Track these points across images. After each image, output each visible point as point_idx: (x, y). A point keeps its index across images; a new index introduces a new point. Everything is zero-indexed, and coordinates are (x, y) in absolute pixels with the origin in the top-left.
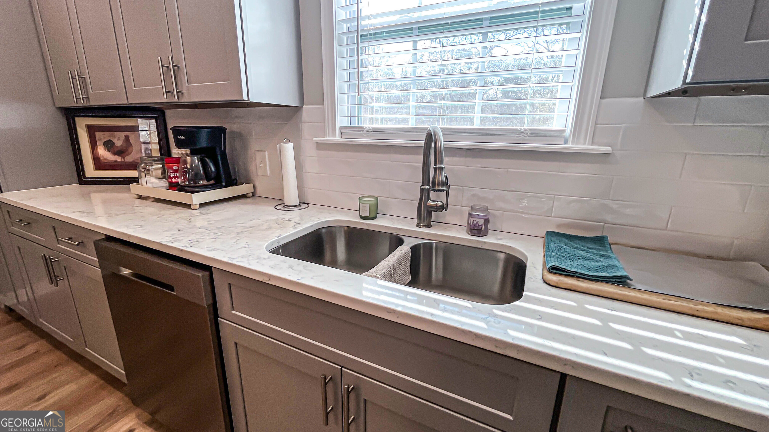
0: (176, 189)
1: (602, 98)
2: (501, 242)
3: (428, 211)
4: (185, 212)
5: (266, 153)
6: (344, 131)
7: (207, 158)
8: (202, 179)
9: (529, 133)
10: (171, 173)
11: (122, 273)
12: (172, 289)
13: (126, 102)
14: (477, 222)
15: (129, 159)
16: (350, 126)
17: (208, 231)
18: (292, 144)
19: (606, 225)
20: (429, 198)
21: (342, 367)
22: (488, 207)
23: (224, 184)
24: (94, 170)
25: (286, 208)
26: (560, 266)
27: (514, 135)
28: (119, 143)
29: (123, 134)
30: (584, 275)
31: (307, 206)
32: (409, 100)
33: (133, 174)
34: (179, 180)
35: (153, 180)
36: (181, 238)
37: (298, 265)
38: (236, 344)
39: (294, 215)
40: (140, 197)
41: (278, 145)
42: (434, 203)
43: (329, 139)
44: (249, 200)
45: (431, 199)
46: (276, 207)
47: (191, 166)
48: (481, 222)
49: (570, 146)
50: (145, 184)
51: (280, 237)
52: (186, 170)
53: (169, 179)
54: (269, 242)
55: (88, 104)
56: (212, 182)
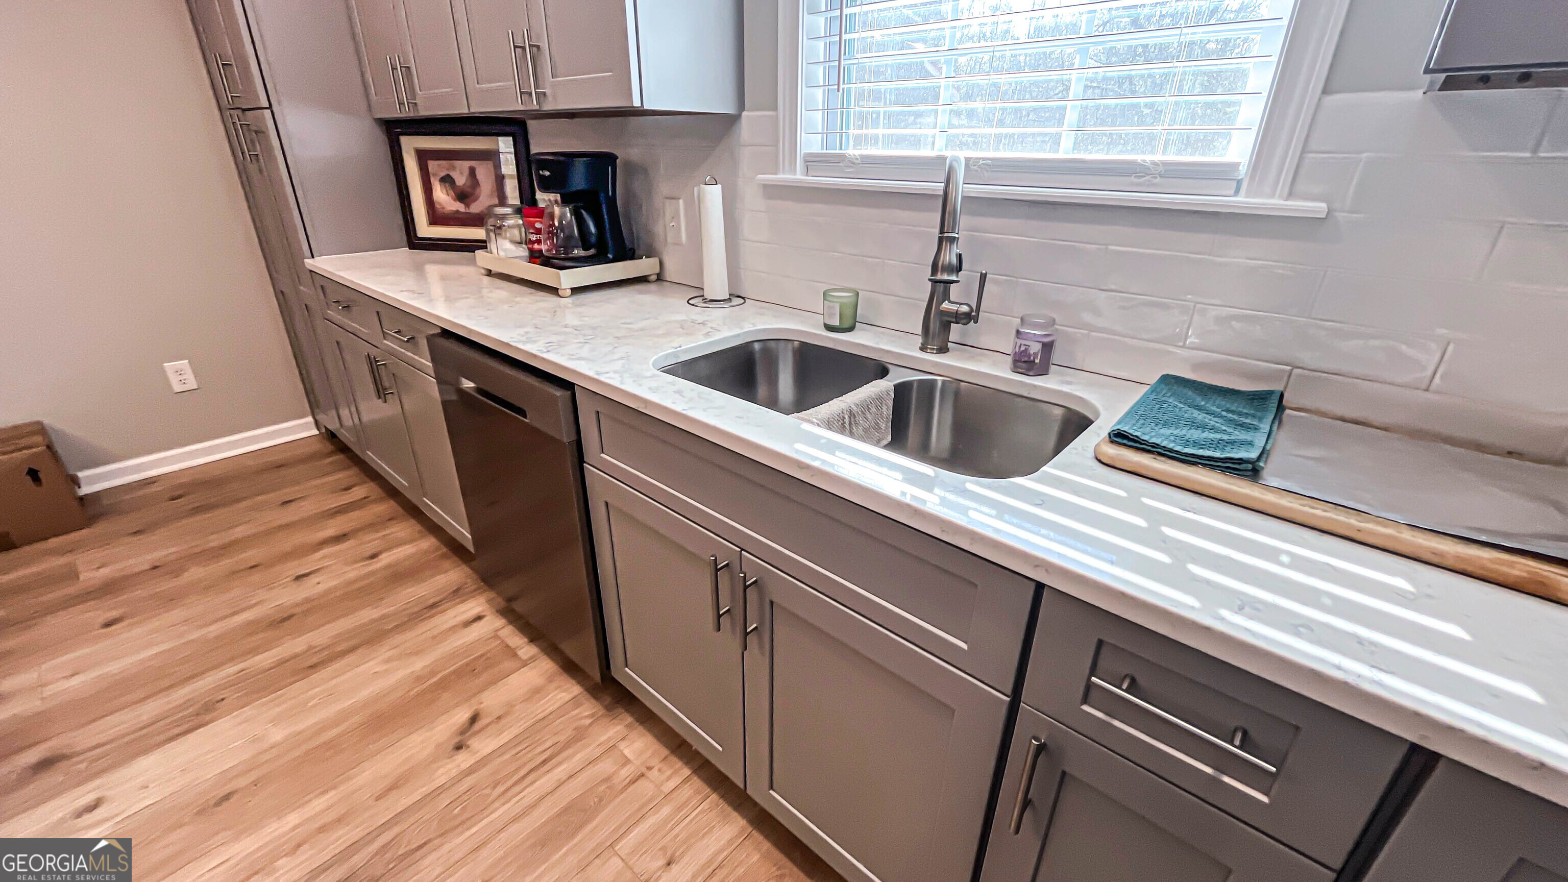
0: (538, 261)
1: (1326, 91)
2: (1066, 388)
3: (941, 322)
4: (549, 300)
5: (681, 201)
6: (813, 162)
7: (584, 210)
8: (577, 247)
9: (1161, 168)
10: (532, 233)
11: (461, 386)
12: (523, 413)
13: (466, 111)
14: (1027, 347)
15: (476, 208)
16: (825, 151)
17: (576, 332)
18: (719, 186)
19: (1296, 371)
20: (946, 296)
21: (742, 550)
22: (1054, 320)
23: (610, 256)
24: (428, 226)
25: (705, 302)
26: (1131, 431)
27: (1129, 175)
28: (461, 180)
29: (466, 164)
30: (1171, 450)
31: (742, 301)
32: (937, 98)
33: (477, 233)
34: (544, 247)
35: (507, 245)
36: (538, 339)
37: (692, 390)
38: (607, 504)
39: (716, 314)
40: (489, 273)
41: (695, 189)
42: (954, 307)
43: (783, 177)
44: (653, 287)
45: (952, 299)
46: (690, 302)
47: (560, 222)
48: (1035, 348)
49: (1244, 201)
50: (495, 251)
51: (679, 349)
52: (553, 230)
53: (529, 244)
54: (660, 355)
55: (416, 114)
56: (592, 252)
